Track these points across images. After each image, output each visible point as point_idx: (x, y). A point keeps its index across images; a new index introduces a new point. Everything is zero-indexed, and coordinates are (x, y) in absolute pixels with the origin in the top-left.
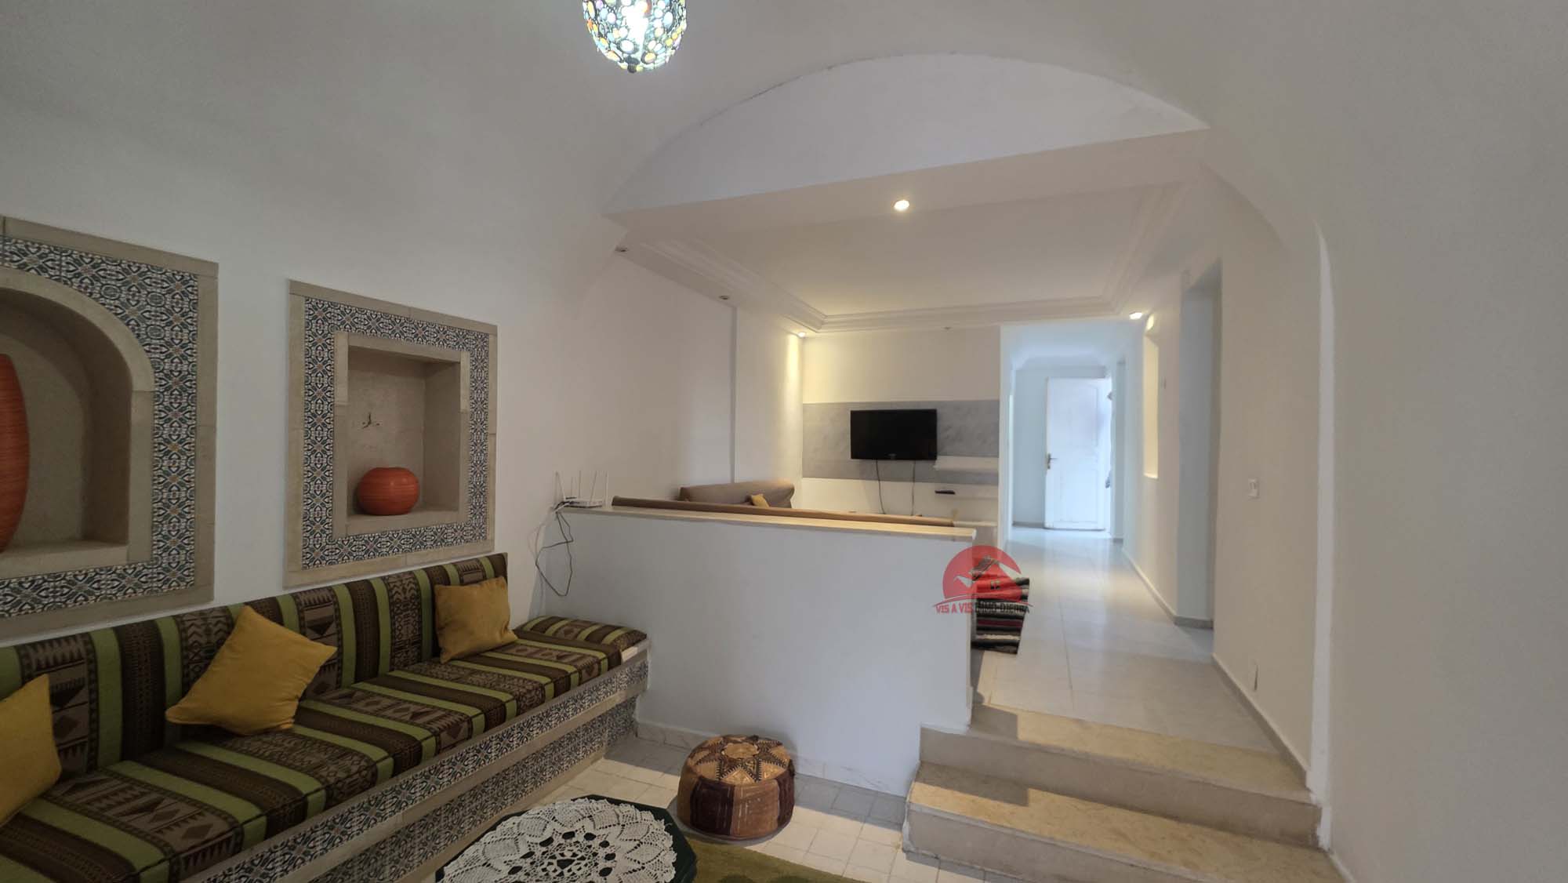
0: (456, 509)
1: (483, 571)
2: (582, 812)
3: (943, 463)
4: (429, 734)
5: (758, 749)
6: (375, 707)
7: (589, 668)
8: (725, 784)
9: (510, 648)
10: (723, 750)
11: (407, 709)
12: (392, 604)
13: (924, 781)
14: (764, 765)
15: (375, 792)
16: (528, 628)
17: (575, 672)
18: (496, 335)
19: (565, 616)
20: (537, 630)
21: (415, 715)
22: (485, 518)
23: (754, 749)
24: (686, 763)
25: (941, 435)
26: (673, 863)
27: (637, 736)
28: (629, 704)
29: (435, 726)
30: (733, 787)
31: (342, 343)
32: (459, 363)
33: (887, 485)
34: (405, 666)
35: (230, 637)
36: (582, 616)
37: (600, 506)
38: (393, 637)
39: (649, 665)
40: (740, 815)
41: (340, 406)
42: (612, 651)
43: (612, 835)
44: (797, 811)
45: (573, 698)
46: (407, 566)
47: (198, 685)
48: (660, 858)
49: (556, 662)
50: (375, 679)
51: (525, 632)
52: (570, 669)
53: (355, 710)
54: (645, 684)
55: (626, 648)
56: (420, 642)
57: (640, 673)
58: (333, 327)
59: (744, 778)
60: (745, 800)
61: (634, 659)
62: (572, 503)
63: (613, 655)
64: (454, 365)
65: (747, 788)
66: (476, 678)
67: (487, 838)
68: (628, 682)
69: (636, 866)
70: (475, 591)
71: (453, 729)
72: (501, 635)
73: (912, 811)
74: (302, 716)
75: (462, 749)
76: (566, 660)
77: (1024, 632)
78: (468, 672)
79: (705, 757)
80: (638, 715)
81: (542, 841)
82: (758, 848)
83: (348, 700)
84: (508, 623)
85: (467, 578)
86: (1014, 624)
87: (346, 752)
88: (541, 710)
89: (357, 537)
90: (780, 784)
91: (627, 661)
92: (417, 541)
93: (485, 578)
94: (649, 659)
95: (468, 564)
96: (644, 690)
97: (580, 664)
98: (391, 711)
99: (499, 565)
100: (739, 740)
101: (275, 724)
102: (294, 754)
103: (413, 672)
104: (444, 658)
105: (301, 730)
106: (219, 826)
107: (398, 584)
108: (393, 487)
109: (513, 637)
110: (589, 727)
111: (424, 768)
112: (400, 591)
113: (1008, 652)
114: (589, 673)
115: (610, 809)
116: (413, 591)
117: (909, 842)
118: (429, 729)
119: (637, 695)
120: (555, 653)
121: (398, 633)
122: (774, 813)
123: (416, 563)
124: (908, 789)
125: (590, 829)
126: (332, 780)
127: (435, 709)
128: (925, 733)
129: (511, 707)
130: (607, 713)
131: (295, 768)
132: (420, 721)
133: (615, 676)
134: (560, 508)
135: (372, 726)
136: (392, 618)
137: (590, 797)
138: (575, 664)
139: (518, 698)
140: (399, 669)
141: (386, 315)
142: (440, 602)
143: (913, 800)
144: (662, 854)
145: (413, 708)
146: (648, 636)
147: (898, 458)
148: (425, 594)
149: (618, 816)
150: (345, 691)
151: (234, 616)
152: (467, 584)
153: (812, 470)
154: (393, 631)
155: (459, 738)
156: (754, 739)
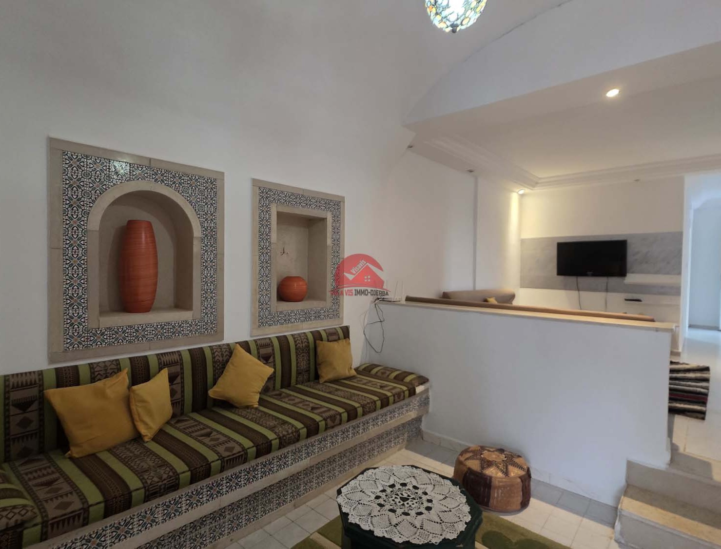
0: (325, 300)
1: (338, 335)
2: (408, 473)
3: (631, 278)
4: (322, 419)
5: (505, 457)
6: (294, 402)
7: (399, 394)
8: (485, 475)
9: (353, 379)
10: (481, 454)
11: (309, 405)
12: (296, 349)
13: (631, 497)
14: (510, 468)
15: (298, 445)
16: (361, 369)
17: (391, 396)
18: (344, 202)
19: (381, 364)
20: (366, 370)
21: (313, 409)
22: (339, 306)
23: (503, 457)
24: (458, 459)
25: (630, 258)
26: (469, 512)
27: (422, 439)
28: (418, 420)
29: (324, 415)
30: (491, 477)
31: (274, 209)
32: (326, 218)
33: (584, 294)
34: (302, 383)
35: (231, 358)
36: (391, 365)
37: (399, 301)
38: (297, 367)
39: (430, 397)
40: (496, 495)
41: (273, 243)
42: (411, 386)
43: (429, 490)
44: (533, 501)
45: (389, 411)
46: (302, 330)
47: (220, 381)
48: (459, 507)
49: (380, 389)
50: (289, 388)
51: (360, 371)
52: (389, 394)
53: (284, 402)
54: (428, 408)
55: (418, 386)
56: (309, 370)
57: (425, 402)
58: (271, 202)
59: (497, 473)
60: (499, 487)
61: (422, 393)
62: (383, 298)
63: (411, 389)
64: (324, 220)
65: (501, 480)
66: (339, 393)
67: (360, 477)
68: (418, 406)
69: (447, 509)
70: (335, 345)
71: (333, 418)
72: (349, 371)
73: (623, 515)
74: (261, 402)
75: (336, 430)
76: (386, 389)
77: (709, 405)
78: (334, 389)
79: (471, 456)
80: (423, 426)
81: (389, 484)
82: (509, 518)
83: (279, 396)
84: (351, 365)
85: (330, 338)
86: (701, 398)
87: (285, 423)
88: (374, 415)
89: (281, 313)
90: (522, 481)
91: (418, 394)
92: (307, 316)
93: (339, 339)
94: (430, 394)
95: (331, 331)
96: (427, 412)
97: (394, 391)
98: (302, 404)
99: (346, 331)
100: (491, 450)
101: (251, 404)
102: (262, 420)
103: (307, 386)
104: (322, 381)
105: (262, 408)
106: (237, 449)
107: (299, 338)
108: (296, 287)
109: (353, 373)
110: (397, 429)
111: (319, 437)
112: (300, 342)
113: (697, 418)
114: (399, 397)
115: (425, 475)
116: (306, 343)
117: (619, 536)
118: (322, 416)
119: (423, 415)
120: (379, 384)
121: (299, 364)
122: (519, 499)
123: (306, 328)
124: (618, 500)
125: (415, 484)
126: (281, 435)
127: (322, 407)
128: (630, 465)
129: (360, 411)
130: (406, 423)
131: (264, 426)
132: (316, 411)
133: (411, 401)
134: (376, 301)
135: (294, 411)
136: (297, 356)
137: (412, 466)
138: (392, 391)
139: (363, 406)
140: (299, 384)
141: (293, 194)
142: (319, 349)
143: (623, 508)
144: (461, 505)
145: (311, 405)
146: (430, 380)
147: (594, 275)
148: (312, 346)
149: (430, 480)
150: (277, 392)
151: (232, 349)
152: (331, 341)
153: (529, 283)
154: (297, 363)
155: (335, 424)
156: (501, 451)
